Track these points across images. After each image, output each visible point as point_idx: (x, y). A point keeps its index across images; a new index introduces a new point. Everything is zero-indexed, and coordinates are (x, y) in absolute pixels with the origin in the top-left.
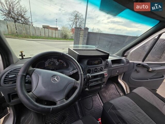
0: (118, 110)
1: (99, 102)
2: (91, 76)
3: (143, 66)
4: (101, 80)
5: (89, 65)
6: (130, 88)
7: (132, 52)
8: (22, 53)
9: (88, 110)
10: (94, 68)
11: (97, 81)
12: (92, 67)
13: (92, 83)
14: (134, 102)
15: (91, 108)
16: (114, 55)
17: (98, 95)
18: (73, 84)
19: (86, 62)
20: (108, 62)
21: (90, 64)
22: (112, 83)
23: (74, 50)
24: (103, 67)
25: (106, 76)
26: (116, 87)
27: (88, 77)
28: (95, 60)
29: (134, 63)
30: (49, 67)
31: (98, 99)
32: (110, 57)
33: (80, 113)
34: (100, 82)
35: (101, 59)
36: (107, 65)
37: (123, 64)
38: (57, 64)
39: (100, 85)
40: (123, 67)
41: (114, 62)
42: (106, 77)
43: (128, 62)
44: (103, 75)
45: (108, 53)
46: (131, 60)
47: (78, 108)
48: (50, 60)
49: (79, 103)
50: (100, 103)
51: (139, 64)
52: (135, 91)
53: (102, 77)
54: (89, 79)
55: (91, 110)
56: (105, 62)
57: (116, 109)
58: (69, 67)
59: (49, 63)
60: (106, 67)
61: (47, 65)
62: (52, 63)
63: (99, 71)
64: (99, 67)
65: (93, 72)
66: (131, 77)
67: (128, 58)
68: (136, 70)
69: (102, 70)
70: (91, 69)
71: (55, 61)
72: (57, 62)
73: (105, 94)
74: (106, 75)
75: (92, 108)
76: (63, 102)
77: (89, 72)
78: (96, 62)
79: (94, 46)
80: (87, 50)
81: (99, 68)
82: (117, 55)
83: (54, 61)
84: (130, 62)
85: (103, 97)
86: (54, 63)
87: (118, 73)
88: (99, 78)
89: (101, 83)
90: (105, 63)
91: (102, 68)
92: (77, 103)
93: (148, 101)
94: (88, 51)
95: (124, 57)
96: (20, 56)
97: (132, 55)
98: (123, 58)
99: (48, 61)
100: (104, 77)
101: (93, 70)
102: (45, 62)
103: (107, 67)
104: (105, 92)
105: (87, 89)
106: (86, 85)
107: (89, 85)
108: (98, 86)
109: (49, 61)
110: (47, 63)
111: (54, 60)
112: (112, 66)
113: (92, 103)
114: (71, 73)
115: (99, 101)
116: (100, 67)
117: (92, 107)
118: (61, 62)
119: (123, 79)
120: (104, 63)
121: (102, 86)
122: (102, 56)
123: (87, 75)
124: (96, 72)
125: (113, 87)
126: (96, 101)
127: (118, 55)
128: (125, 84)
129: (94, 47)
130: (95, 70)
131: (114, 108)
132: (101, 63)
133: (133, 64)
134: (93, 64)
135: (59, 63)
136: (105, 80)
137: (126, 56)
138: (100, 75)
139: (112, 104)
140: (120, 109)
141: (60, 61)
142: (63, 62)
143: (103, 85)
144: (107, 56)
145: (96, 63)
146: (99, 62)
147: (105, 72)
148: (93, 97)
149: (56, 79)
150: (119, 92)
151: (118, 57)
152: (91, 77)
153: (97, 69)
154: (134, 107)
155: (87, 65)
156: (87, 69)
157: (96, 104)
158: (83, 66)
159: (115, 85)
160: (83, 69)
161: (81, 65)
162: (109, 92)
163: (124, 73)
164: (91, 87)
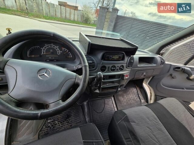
0: (132, 123)
1: (113, 106)
2: (104, 76)
3: (183, 71)
4: (119, 82)
5: (105, 60)
6: (156, 95)
7: (173, 49)
9: (97, 113)
10: (111, 66)
11: (113, 82)
13: (106, 84)
14: (156, 117)
16: (145, 51)
17: (113, 98)
19: (100, 55)
20: (133, 59)
21: (106, 59)
22: (134, 87)
24: (125, 65)
25: (127, 78)
26: (137, 91)
27: (99, 76)
28: (115, 54)
29: (171, 65)
30: (47, 56)
31: (112, 103)
32: (137, 53)
33: (86, 115)
34: (116, 84)
35: (123, 54)
36: (130, 64)
37: (155, 65)
38: (59, 53)
39: (116, 87)
40: (153, 69)
41: (142, 60)
42: (126, 79)
43: (163, 63)
44: (122, 76)
45: (136, 46)
46: (168, 61)
47: (86, 110)
48: (48, 46)
49: (88, 104)
50: (113, 108)
51: (179, 68)
52: (161, 102)
53: (120, 79)
54: (99, 79)
55: (101, 113)
56: (129, 59)
57: (129, 122)
58: (76, 60)
59: (48, 51)
60: (128, 66)
61: (44, 52)
62: (51, 51)
63: (117, 70)
65: (108, 70)
66: (161, 82)
67: (164, 57)
68: (171, 75)
69: (121, 70)
70: (107, 66)
71: (56, 48)
72: (58, 51)
73: (121, 98)
74: (127, 76)
75: (103, 112)
77: (103, 69)
78: (116, 57)
79: (119, 34)
81: (118, 66)
82: (150, 51)
83: (55, 48)
84: (166, 63)
85: (118, 101)
86: (54, 52)
87: (145, 75)
88: (117, 78)
89: (118, 86)
90: (129, 60)
91: (123, 66)
92: (85, 103)
93: (176, 117)
94: (109, 40)
95: (159, 55)
97: (171, 54)
98: (157, 57)
99: (45, 48)
100: (123, 79)
101: (109, 68)
102: (41, 48)
103: (131, 66)
104: (123, 96)
105: (97, 91)
106: (96, 87)
107: (100, 86)
108: (114, 89)
109: (47, 48)
110: (44, 50)
111: (54, 47)
112: (138, 66)
113: (103, 106)
114: (75, 68)
115: (112, 105)
116: (119, 65)
117: (102, 110)
118: (65, 51)
119: (150, 84)
120: (127, 59)
121: (119, 89)
122: (125, 48)
123: (98, 73)
124: (113, 70)
125: (134, 92)
126: (108, 104)
128: (150, 90)
129: (118, 36)
130: (112, 68)
131: (127, 119)
132: (123, 59)
133: (169, 66)
134: (110, 59)
135: (61, 52)
136: (124, 83)
137: (162, 55)
139: (125, 114)
140: (134, 122)
141: (63, 49)
142: (68, 52)
143: (120, 88)
144: (132, 51)
145: (116, 59)
146: (120, 57)
147: (126, 72)
148: (105, 100)
150: (140, 99)
151: (151, 54)
152: (102, 76)
153: (115, 67)
154: (154, 122)
155: (102, 60)
156: (101, 65)
157: (108, 108)
158: (95, 61)
159: (137, 89)
160: (94, 64)
161: (92, 58)
162: (127, 97)
163: (153, 77)
164: (103, 89)
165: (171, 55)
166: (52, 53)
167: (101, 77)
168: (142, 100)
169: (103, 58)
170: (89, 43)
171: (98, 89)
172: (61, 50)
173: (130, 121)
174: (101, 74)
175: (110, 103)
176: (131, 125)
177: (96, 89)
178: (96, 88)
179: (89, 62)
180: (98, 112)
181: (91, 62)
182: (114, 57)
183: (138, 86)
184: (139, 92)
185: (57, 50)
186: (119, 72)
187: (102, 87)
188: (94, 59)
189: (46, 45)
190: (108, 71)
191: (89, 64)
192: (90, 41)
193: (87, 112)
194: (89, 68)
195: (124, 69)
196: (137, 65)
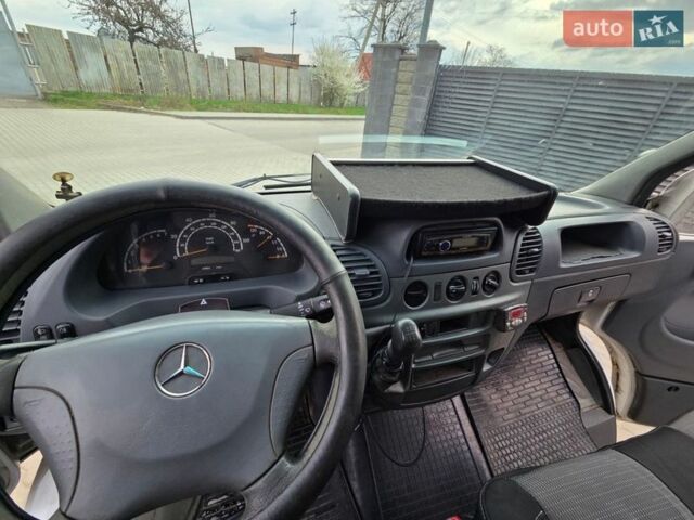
1: (460, 433)
4: (483, 340)
5: (418, 257)
6: (640, 376)
8: (64, 181)
9: (395, 467)
10: (446, 278)
11: (458, 344)
12: (432, 270)
13: (432, 353)
15: (413, 458)
16: (578, 194)
17: (457, 400)
19: (400, 239)
20: (536, 240)
21: (424, 253)
22: (540, 343)
23: (336, 164)
24: (504, 269)
25: (517, 321)
26: (557, 362)
27: (402, 338)
30: (194, 262)
31: (455, 420)
32: (556, 209)
34: (473, 351)
35: (495, 224)
36: (529, 260)
38: (238, 246)
39: (473, 363)
40: (628, 270)
41: (574, 237)
42: (515, 328)
43: (668, 241)
44: (496, 317)
45: (547, 187)
46: (693, 229)
48: (197, 225)
50: (463, 440)
53: (487, 328)
55: (415, 468)
56: (520, 241)
59: (197, 241)
60: (519, 273)
61: (182, 250)
62: (210, 240)
63: (475, 292)
64: (477, 272)
65: (437, 298)
66: (663, 320)
67: (671, 215)
69: (490, 289)
70: (430, 281)
71: (228, 230)
72: (235, 238)
73: (492, 396)
74: (516, 315)
75: (420, 462)
77: (415, 295)
78: (468, 241)
79: (463, 143)
80: (414, 164)
81: (476, 278)
83: (222, 229)
84: (684, 237)
85: (479, 407)
86: (221, 245)
88: (473, 328)
89: (483, 355)
90: (519, 246)
91: (497, 276)
94: (425, 170)
95: (643, 211)
96: (58, 197)
98: (640, 217)
99: (187, 232)
100: (503, 329)
101: (438, 286)
102: (173, 237)
103: (531, 271)
104: (497, 386)
105: (398, 388)
106: (392, 374)
107: (408, 365)
108: (465, 369)
109: (194, 231)
110: (183, 240)
111: (219, 225)
112: (563, 266)
113: (420, 436)
115: (458, 426)
116: (482, 272)
117: (417, 451)
118: (258, 238)
119: (609, 328)
120: (511, 242)
121: (486, 367)
122: (505, 203)
123: (401, 323)
124: (458, 297)
126: (441, 426)
127: (605, 195)
128: (611, 351)
129: (460, 149)
130: (452, 287)
132: (497, 244)
134: (442, 252)
135: (248, 240)
136: (506, 342)
137: (657, 205)
138: (478, 313)
139: (534, 504)
141: (254, 228)
142: (274, 238)
143: (488, 361)
144: (538, 206)
145: (464, 250)
146: (481, 241)
150: (571, 393)
153: (463, 280)
155: (408, 258)
156: (406, 281)
157: (441, 442)
158: (380, 267)
159: (553, 353)
160: (379, 279)
161: (369, 255)
162: (514, 386)
164: (419, 373)
166: (214, 250)
168: (580, 400)
169: (414, 250)
170: (354, 198)
171: (398, 382)
172: (245, 233)
174: (412, 326)
175: (449, 417)
177: (391, 383)
178: (394, 379)
179: (358, 272)
180: (402, 462)
181: (366, 272)
182: (456, 243)
183: (556, 340)
185: (229, 235)
186: (483, 298)
187: (413, 366)
188: (376, 261)
189: (190, 223)
190: (437, 303)
191: (359, 283)
192: (357, 191)
193: (358, 462)
194: (359, 298)
195: (501, 289)
196: (557, 262)
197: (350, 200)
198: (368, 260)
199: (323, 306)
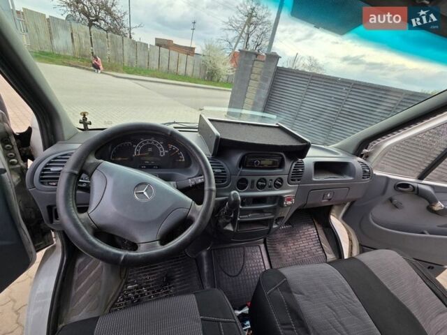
0: (296, 295)
1: (262, 264)
2: (243, 198)
3: (416, 192)
4: (273, 211)
5: (245, 167)
6: (361, 246)
7: (388, 147)
8: (84, 115)
9: (227, 277)
10: (257, 178)
11: (261, 211)
12: (252, 175)
13: (248, 214)
14: (348, 286)
15: (237, 273)
16: (330, 147)
17: (262, 246)
18: (185, 211)
19: (236, 158)
20: (302, 165)
21: (247, 166)
22: (310, 224)
23: (210, 120)
24: (285, 178)
25: (289, 203)
26: (318, 234)
27: (233, 199)
28: (263, 157)
29: (388, 178)
30: (142, 159)
31: (260, 257)
32: (311, 152)
33: (206, 279)
34: (268, 216)
35: (281, 156)
36: (297, 175)
37: (351, 178)
38: (162, 153)
39: (268, 222)
40: (348, 186)
41: (321, 167)
42: (288, 206)
43: (367, 174)
44: (280, 199)
45: (306, 142)
46: (382, 169)
47: (205, 267)
48: (145, 142)
49: (209, 256)
51: (406, 185)
52: (367, 258)
53: (275, 205)
54: (234, 204)
55: (237, 278)
56: (294, 165)
57: (291, 292)
58: (191, 167)
59: (144, 149)
60: (292, 180)
61: (137, 153)
62: (150, 150)
63: (270, 187)
64: (272, 177)
65: (252, 187)
66: (370, 216)
67: (372, 162)
68: (391, 200)
69: (278, 186)
70: (249, 179)
71: (159, 146)
72: (162, 150)
73: (282, 248)
74: (289, 200)
75: (240, 275)
76: (154, 247)
77: (242, 185)
78: (267, 162)
79: (275, 117)
80: (249, 124)
81: (271, 180)
82: (340, 148)
83: (156, 145)
84: (377, 173)
85: (274, 253)
86: (155, 152)
87: (329, 200)
88: (269, 204)
89: (273, 219)
90: (293, 168)
91: (281, 180)
92: (204, 254)
93: (392, 291)
95: (359, 159)
96: (80, 123)
97: (386, 156)
98: (356, 162)
99: (141, 145)
100: (281, 205)
101: (253, 182)
102: (134, 146)
103: (299, 180)
104: (286, 244)
105: (230, 228)
106: (227, 218)
107: (235, 217)
108: (264, 225)
109: (144, 144)
110: (138, 148)
111: (155, 143)
112: (314, 179)
113: (241, 263)
114: (191, 182)
115: (261, 260)
116: (274, 178)
117: (239, 270)
118: (172, 151)
119: (346, 219)
120: (289, 166)
121: (275, 226)
122: (285, 147)
123: (232, 192)
124: (262, 188)
125: (310, 235)
126: (253, 259)
129: (273, 119)
130: (259, 183)
131: (286, 287)
132: (281, 165)
133: (384, 181)
134: (256, 166)
135: (167, 151)
136: (286, 214)
137: (367, 156)
138: (271, 197)
140: (301, 293)
141: (170, 146)
142: (179, 152)
143: (276, 223)
144: (302, 150)
145: (266, 166)
146: (274, 163)
147: (287, 192)
148: (246, 249)
149: (145, 193)
150: (323, 250)
151: (341, 155)
152: (239, 198)
153: (265, 180)
154: (343, 297)
155: (240, 167)
156: (237, 178)
157: (252, 267)
158: (227, 169)
159: (316, 230)
160: (225, 175)
161: (222, 163)
162: (294, 245)
163: (352, 203)
164: (241, 223)
165: (384, 159)
166: (151, 154)
167: (236, 201)
168: (327, 255)
169: (242, 163)
170: (218, 137)
171: (230, 224)
172: (166, 148)
173: (292, 290)
174: (237, 194)
175: (257, 255)
176: (293, 297)
177: (226, 224)
178: (228, 221)
179: (216, 171)
180: (231, 274)
181: (220, 171)
182: (263, 162)
183: (319, 223)
184: (323, 237)
185: (159, 148)
186: (274, 190)
187: (239, 219)
188: (225, 166)
189: (143, 140)
190: (252, 189)
191: (216, 174)
192: (219, 134)
193: (208, 273)
194: (216, 182)
195: (284, 185)
196: (311, 177)
197: (215, 138)
198: (222, 166)
199: (200, 181)
